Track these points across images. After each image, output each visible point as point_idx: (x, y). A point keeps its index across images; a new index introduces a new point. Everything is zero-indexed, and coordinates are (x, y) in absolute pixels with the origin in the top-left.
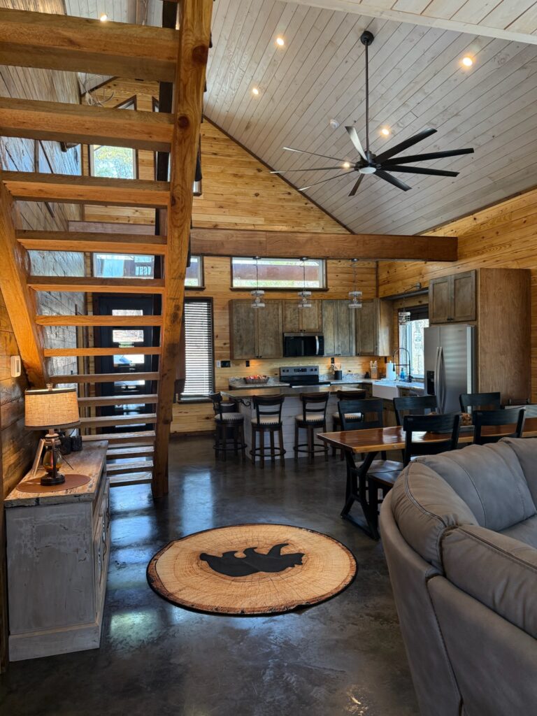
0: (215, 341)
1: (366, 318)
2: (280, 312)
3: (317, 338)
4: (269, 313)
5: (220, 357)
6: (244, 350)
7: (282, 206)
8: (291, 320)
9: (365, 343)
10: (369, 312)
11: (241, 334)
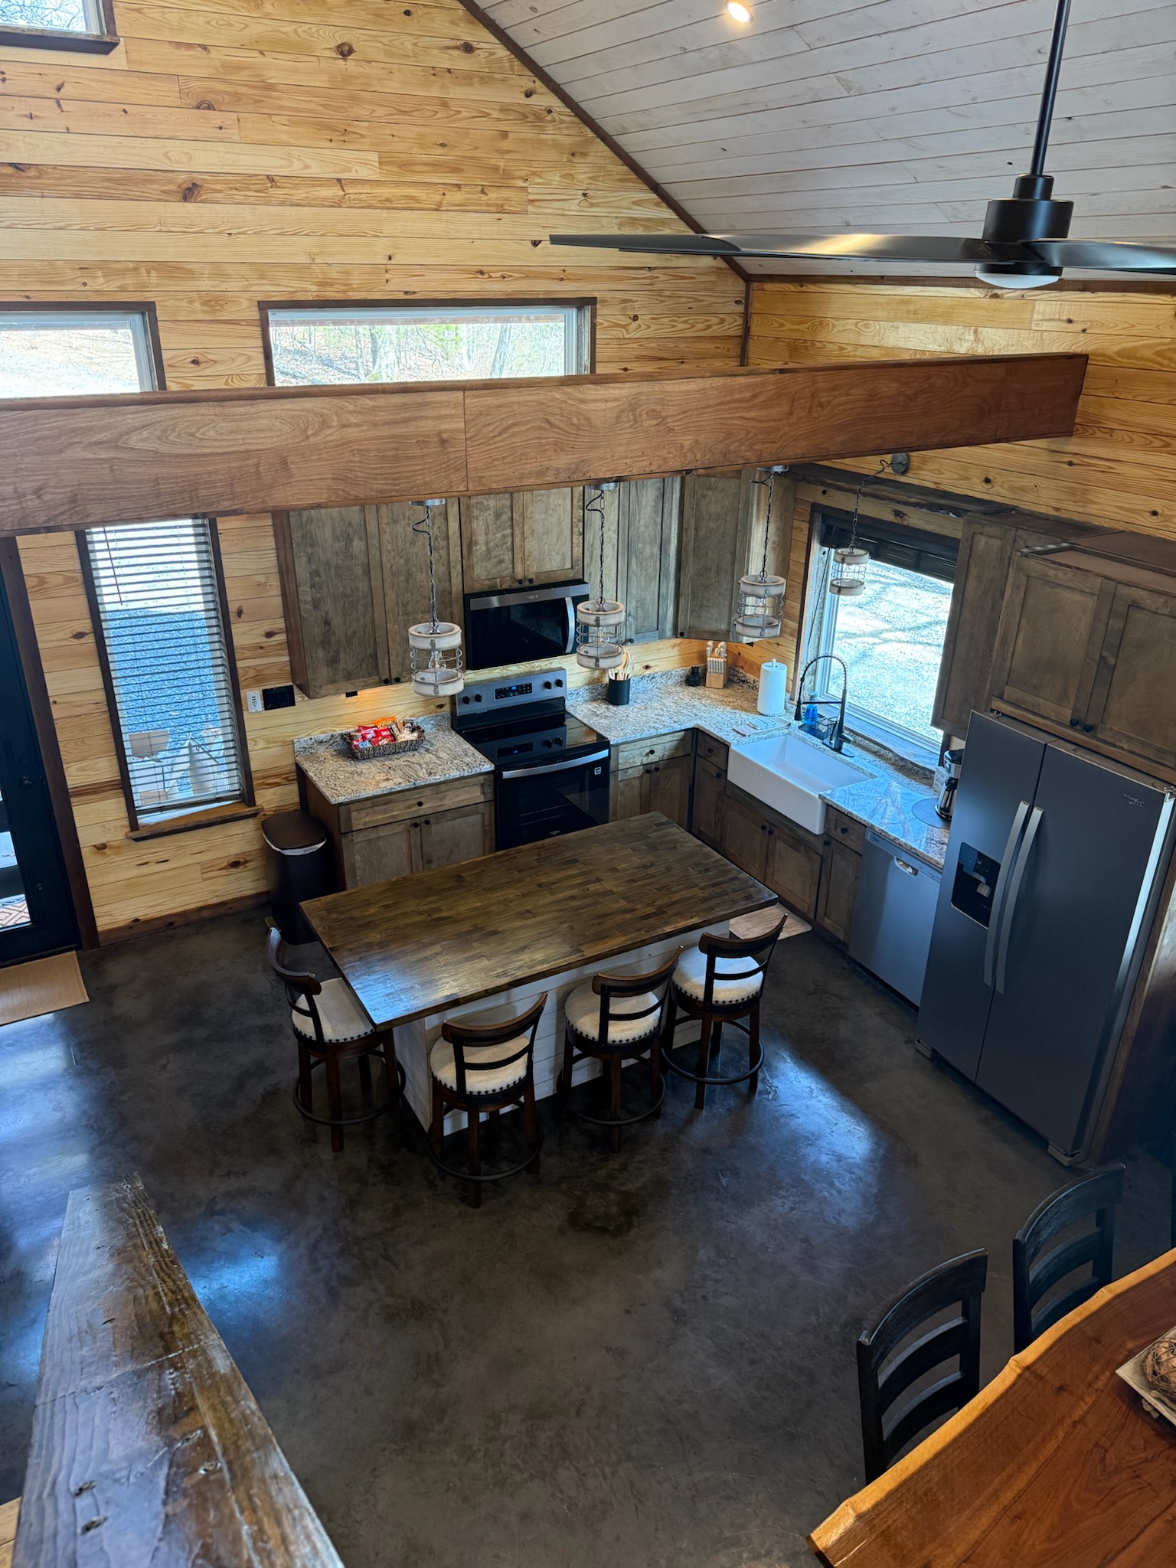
3: (569, 602)
5: (258, 679)
8: (489, 551)
9: (705, 602)
10: (723, 507)
11: (327, 613)
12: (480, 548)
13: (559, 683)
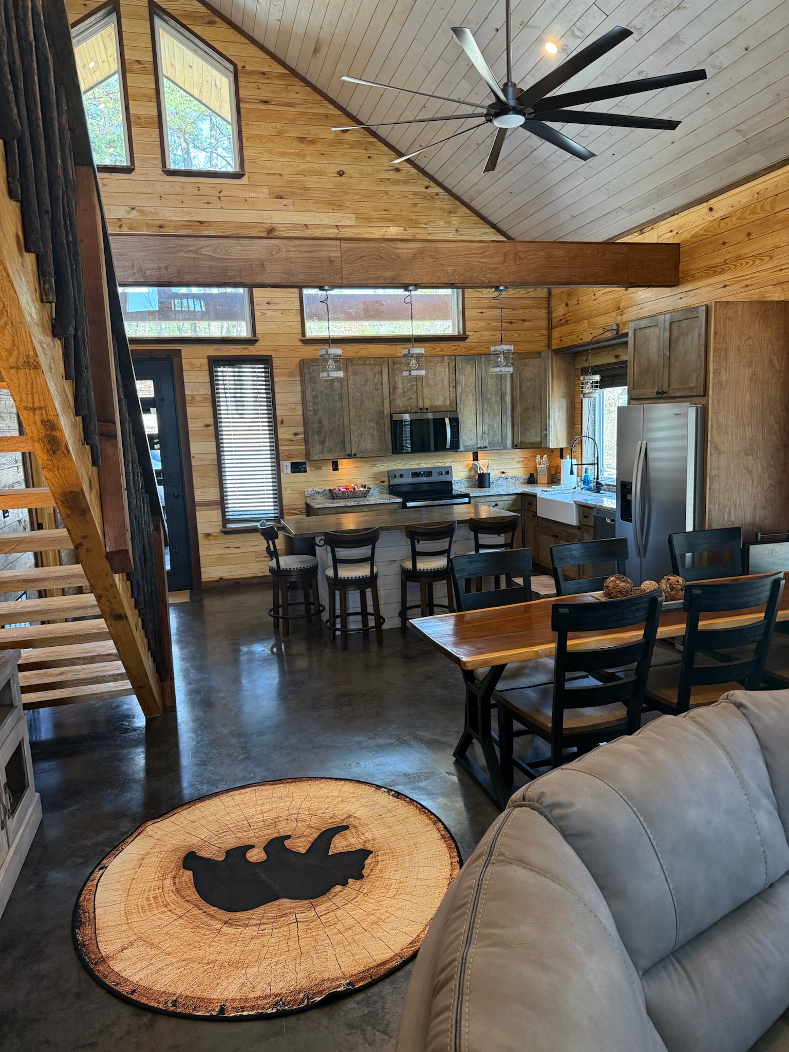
0: (280, 430)
1: (529, 384)
2: (385, 378)
3: (447, 421)
4: (366, 381)
5: (289, 457)
6: (327, 444)
7: (386, 193)
8: (404, 392)
9: (528, 427)
10: (533, 374)
11: (320, 417)
12: (400, 391)
13: (448, 473)
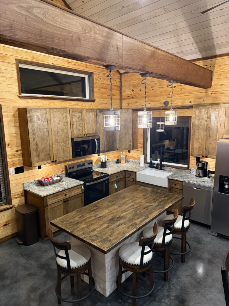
0: (7, 149)
2: (69, 120)
3: (96, 140)
4: (60, 121)
5: (13, 165)
6: (41, 157)
9: (122, 141)
10: (125, 119)
11: (37, 142)
12: (75, 126)
13: (91, 163)
